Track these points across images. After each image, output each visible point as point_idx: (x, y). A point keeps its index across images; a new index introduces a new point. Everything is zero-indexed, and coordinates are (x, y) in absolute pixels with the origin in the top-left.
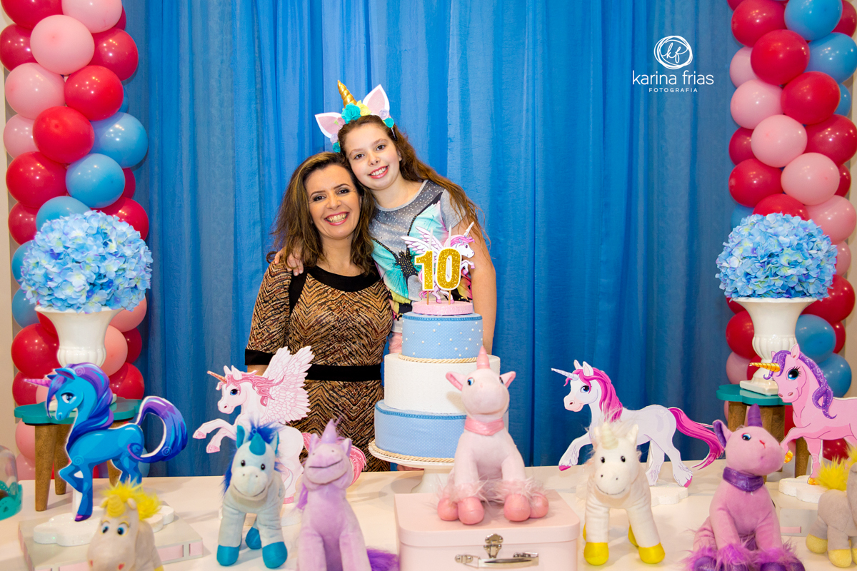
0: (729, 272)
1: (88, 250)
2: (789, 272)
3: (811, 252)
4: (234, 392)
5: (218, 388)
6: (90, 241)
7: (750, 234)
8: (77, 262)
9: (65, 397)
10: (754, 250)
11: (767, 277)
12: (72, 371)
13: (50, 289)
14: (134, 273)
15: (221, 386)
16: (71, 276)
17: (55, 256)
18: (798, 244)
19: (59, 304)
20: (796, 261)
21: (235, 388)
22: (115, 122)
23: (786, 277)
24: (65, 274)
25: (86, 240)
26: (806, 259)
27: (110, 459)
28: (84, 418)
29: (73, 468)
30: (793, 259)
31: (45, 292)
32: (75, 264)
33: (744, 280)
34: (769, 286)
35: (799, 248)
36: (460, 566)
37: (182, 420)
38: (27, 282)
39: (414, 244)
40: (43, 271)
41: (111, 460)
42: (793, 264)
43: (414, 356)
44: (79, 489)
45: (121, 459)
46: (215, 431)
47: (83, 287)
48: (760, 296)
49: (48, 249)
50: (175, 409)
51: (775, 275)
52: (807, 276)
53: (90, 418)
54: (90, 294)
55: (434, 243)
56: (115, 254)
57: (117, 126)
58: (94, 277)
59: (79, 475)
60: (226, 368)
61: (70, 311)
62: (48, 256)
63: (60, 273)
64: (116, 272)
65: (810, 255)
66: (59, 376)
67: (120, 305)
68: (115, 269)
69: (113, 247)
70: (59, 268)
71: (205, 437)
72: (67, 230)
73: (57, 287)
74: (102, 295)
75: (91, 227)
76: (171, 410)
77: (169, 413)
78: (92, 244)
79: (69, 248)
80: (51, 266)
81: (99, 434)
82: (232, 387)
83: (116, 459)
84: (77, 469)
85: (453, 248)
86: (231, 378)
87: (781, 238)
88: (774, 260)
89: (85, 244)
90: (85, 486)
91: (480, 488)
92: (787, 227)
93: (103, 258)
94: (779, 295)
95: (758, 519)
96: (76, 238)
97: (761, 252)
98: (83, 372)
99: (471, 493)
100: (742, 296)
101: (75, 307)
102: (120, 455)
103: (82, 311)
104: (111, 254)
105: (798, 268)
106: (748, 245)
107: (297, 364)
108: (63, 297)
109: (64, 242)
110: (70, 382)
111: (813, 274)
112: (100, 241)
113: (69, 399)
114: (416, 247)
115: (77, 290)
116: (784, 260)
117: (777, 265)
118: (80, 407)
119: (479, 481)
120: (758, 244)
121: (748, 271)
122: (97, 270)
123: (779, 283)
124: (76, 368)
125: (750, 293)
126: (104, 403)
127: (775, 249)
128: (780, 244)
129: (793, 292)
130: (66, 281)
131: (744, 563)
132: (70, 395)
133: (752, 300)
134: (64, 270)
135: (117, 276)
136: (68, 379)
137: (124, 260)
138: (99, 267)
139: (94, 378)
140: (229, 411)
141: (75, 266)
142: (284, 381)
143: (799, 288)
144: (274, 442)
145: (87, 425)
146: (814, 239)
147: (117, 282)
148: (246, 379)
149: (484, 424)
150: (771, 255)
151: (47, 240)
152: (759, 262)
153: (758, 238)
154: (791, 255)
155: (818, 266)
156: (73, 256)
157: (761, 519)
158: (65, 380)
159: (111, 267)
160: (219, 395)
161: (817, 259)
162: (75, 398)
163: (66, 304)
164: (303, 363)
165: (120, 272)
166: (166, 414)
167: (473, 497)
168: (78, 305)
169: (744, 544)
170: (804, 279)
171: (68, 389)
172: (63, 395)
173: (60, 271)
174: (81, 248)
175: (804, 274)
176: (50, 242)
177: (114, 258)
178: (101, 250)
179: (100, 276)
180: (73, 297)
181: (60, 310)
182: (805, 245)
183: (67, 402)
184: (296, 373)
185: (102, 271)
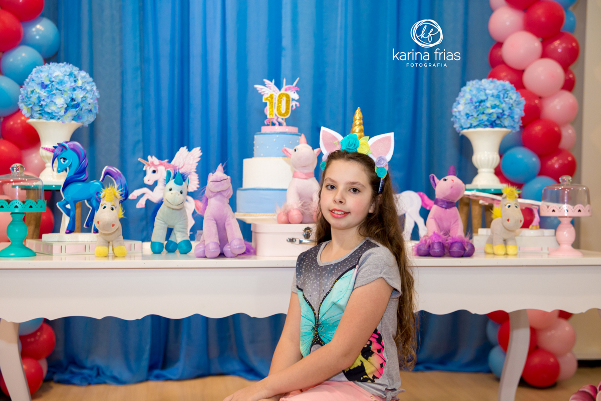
0: (457, 114)
1: (64, 84)
2: (491, 111)
3: (506, 100)
4: (154, 172)
5: (144, 169)
6: (66, 78)
7: (471, 90)
8: (59, 90)
9: (62, 160)
10: (471, 100)
11: (478, 115)
12: (66, 145)
13: (41, 106)
14: (92, 101)
15: (146, 168)
16: (55, 98)
17: (44, 86)
18: (498, 95)
19: (47, 116)
20: (495, 105)
21: (154, 169)
22: (37, 24)
23: (490, 114)
24: (52, 97)
25: (64, 77)
26: (502, 103)
27: (85, 199)
28: (72, 174)
29: (65, 202)
30: (493, 103)
31: (37, 108)
32: (58, 91)
33: (465, 117)
34: (480, 121)
35: (498, 97)
36: (290, 244)
37: (126, 182)
38: (25, 103)
39: (263, 90)
40: (37, 95)
41: (86, 201)
42: (494, 107)
43: (262, 156)
44: (68, 214)
45: (91, 200)
46: (143, 195)
47: (62, 105)
48: (475, 127)
49: (40, 82)
50: (122, 175)
51: (483, 113)
52: (502, 114)
53: (75, 174)
54: (66, 110)
55: (274, 90)
56: (81, 88)
57: (38, 26)
58: (69, 100)
59: (68, 206)
60: (149, 157)
61: (53, 121)
62: (40, 87)
63: (48, 97)
64: (82, 98)
65: (504, 101)
66: (59, 147)
67: (81, 120)
68: (81, 96)
69: (79, 83)
70: (48, 94)
71: (136, 198)
72: (51, 72)
73: (46, 105)
74: (73, 112)
75: (66, 71)
76: (120, 175)
77: (118, 177)
78: (68, 80)
79: (53, 81)
80: (43, 93)
81: (80, 184)
82: (153, 169)
83: (89, 200)
84: (67, 203)
85: (287, 92)
86: (153, 163)
87: (488, 92)
88: (482, 104)
89: (63, 80)
90: (72, 214)
91: (300, 204)
92: (492, 85)
93: (74, 89)
94: (486, 126)
95: (451, 223)
96: (58, 76)
97: (475, 100)
98: (72, 147)
99: (295, 207)
100: (465, 128)
101: (57, 118)
102: (91, 198)
103: (60, 121)
104: (78, 87)
105: (497, 109)
106: (468, 96)
107: (192, 157)
108: (50, 111)
109: (51, 78)
110: (65, 152)
111: (507, 113)
112: (72, 79)
113: (64, 161)
114: (264, 92)
115: (60, 107)
116: (488, 104)
117: (484, 107)
118: (70, 167)
119: (300, 202)
120: (474, 95)
121: (468, 112)
122: (71, 96)
123: (485, 118)
124: (68, 143)
125: (468, 126)
126: (83, 166)
127: (483, 98)
128: (486, 95)
129: (494, 124)
130: (52, 101)
131: (440, 240)
132: (65, 159)
133: (471, 130)
134: (51, 95)
135: (83, 101)
136: (64, 149)
137: (86, 92)
138: (72, 94)
139: (78, 151)
140: (151, 183)
141: (57, 93)
142: (184, 167)
143: (498, 122)
144: (187, 181)
145: (74, 178)
146: (508, 92)
147: (82, 105)
148: (161, 164)
149: (303, 173)
150: (481, 102)
151: (39, 76)
152: (474, 105)
153: (474, 92)
154: (493, 101)
155: (510, 108)
156: (57, 86)
157: (452, 223)
158: (62, 150)
159: (79, 95)
160: (145, 173)
161: (509, 104)
162: (67, 161)
163: (51, 116)
164: (195, 157)
165: (84, 99)
166: (117, 177)
167: (297, 209)
168: (59, 117)
169: (442, 233)
170: (500, 116)
171: (64, 155)
172: (61, 158)
173: (48, 95)
174: (61, 82)
175: (501, 113)
176: (41, 78)
177: (81, 90)
178: (73, 84)
179: (73, 100)
180: (56, 111)
181: (47, 120)
182: (502, 96)
183: (63, 163)
184: (191, 162)
185: (74, 97)
